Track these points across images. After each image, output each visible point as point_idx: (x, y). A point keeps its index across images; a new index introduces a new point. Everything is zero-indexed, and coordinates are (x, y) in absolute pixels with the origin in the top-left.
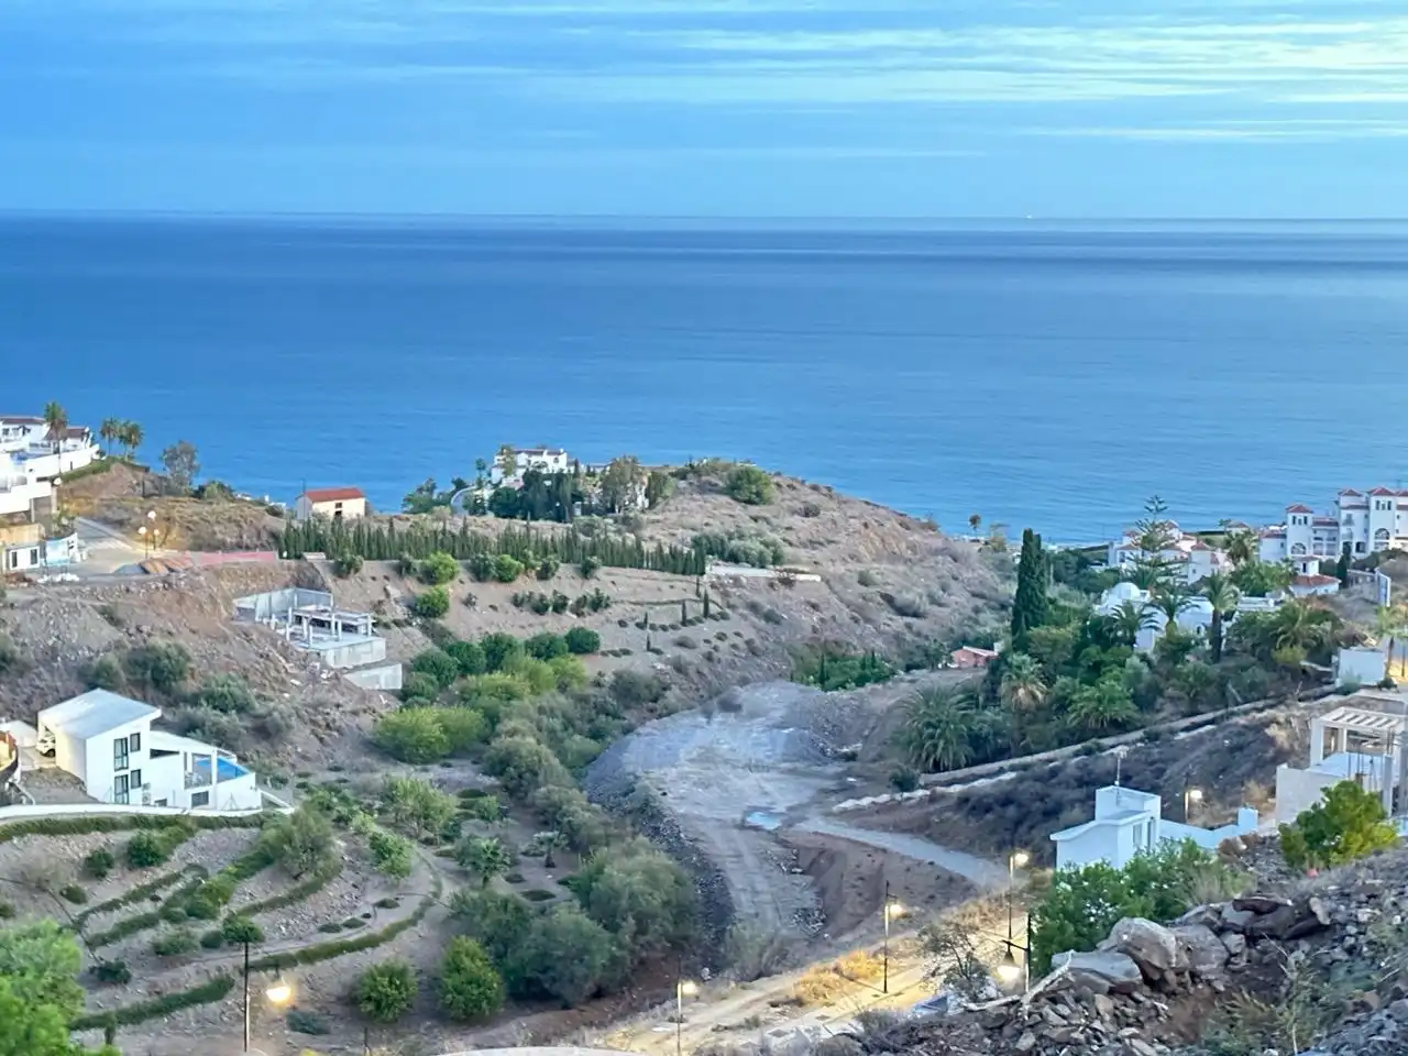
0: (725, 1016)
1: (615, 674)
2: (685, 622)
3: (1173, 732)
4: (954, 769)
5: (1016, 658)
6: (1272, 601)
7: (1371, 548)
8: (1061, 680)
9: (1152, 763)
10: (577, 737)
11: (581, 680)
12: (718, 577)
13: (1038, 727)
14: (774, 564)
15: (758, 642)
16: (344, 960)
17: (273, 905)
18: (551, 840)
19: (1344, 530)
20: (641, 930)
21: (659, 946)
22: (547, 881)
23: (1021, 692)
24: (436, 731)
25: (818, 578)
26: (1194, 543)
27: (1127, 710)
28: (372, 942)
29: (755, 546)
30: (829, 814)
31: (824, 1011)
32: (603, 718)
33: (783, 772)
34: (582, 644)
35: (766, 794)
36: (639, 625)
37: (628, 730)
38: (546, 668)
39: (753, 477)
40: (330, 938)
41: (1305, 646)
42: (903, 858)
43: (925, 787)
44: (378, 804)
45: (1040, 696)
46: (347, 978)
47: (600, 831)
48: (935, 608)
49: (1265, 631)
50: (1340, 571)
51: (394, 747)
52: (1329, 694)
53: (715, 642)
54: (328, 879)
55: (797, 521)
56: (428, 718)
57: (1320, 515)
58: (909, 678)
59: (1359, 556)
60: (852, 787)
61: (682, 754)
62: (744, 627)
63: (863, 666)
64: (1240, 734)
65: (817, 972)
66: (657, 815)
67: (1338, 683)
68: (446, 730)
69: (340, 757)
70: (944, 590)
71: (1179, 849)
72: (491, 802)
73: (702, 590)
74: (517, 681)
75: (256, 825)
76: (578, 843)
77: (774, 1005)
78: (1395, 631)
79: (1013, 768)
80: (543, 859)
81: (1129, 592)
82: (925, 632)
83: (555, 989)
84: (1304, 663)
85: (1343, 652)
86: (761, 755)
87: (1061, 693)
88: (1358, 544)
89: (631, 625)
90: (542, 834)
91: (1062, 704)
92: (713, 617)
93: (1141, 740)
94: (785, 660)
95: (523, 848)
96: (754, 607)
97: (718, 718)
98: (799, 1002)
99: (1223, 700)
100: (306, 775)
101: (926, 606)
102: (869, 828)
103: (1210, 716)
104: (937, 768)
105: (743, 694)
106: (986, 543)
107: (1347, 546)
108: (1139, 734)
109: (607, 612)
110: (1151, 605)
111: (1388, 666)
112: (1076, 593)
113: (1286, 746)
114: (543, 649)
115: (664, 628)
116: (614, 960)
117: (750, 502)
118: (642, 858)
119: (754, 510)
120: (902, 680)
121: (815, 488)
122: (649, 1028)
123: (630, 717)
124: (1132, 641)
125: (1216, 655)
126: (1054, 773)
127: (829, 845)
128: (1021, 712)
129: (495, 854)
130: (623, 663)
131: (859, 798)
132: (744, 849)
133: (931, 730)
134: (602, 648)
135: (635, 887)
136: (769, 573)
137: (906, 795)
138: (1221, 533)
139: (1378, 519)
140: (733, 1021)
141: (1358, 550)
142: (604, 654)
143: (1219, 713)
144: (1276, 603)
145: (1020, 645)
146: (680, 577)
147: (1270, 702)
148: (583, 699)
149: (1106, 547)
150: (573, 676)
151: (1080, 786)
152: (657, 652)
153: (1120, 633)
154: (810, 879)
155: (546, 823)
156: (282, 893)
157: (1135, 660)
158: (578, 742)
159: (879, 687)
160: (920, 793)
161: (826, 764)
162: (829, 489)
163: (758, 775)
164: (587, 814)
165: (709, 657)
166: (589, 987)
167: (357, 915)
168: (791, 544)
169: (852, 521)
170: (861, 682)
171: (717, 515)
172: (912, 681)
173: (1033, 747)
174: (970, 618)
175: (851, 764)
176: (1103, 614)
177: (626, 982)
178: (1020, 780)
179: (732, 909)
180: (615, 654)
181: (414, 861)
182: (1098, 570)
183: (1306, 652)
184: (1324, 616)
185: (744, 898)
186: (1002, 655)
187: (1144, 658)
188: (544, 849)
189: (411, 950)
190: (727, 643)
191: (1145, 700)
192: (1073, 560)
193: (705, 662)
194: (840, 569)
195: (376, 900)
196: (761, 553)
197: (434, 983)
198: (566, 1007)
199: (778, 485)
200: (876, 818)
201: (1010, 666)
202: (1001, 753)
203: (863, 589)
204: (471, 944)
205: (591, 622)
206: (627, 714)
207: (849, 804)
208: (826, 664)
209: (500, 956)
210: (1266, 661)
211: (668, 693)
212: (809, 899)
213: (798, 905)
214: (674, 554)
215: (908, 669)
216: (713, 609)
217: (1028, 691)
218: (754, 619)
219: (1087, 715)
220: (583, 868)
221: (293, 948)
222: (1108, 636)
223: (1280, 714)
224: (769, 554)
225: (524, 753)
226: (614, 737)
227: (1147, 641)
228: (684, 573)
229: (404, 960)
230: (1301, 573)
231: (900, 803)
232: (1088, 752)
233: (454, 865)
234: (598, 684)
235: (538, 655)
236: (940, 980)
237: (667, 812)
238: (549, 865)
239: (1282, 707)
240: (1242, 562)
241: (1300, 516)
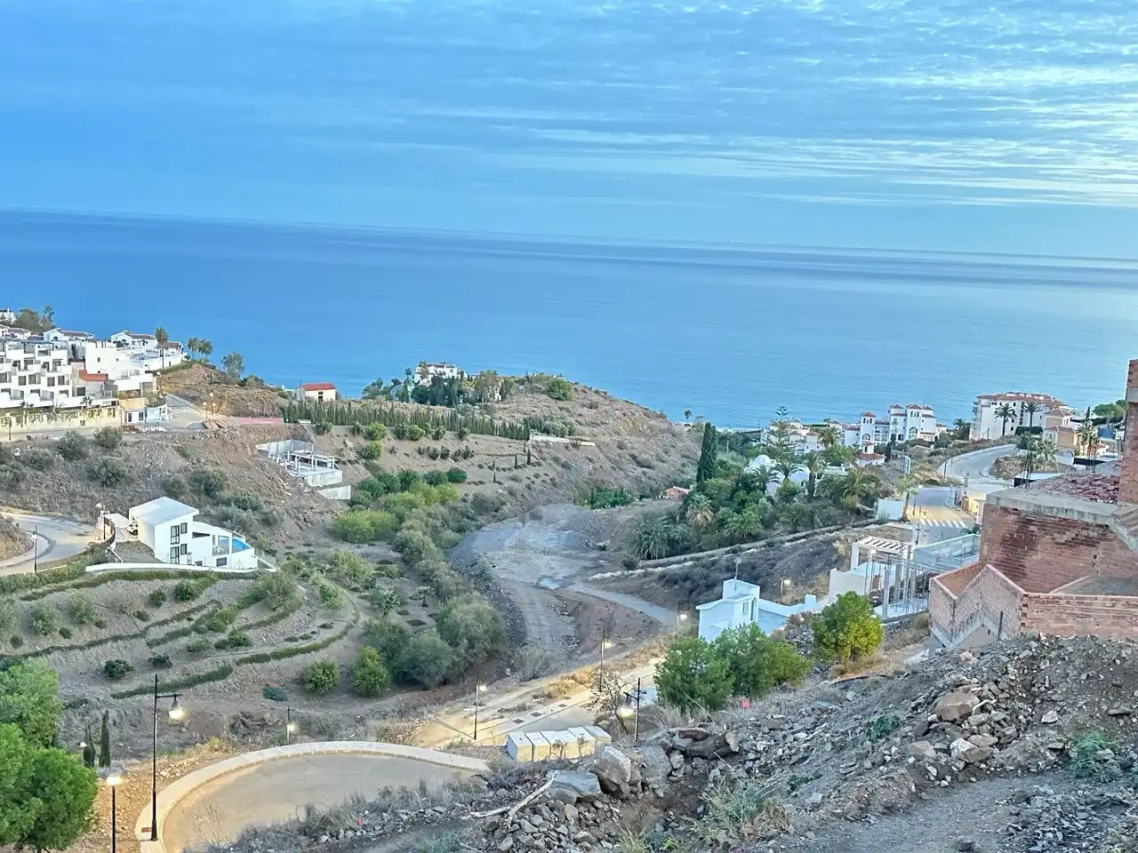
0: (507, 703)
1: (474, 495)
2: (516, 467)
3: (782, 542)
4: (659, 558)
5: (697, 496)
6: (844, 469)
7: (907, 438)
8: (723, 509)
9: (769, 560)
10: (450, 531)
11: (455, 498)
12: (537, 442)
13: (709, 536)
14: (569, 435)
15: (557, 480)
16: (299, 658)
17: (259, 625)
18: (425, 591)
19: (892, 427)
20: (471, 646)
21: (480, 656)
22: (423, 615)
23: (699, 516)
24: (367, 524)
25: (593, 444)
26: (808, 431)
27: (758, 528)
28: (315, 648)
29: (558, 425)
30: (587, 581)
31: (564, 702)
32: (466, 519)
33: (562, 556)
34: (456, 477)
35: (553, 568)
36: (490, 468)
37: (479, 528)
38: (435, 490)
39: (561, 385)
40: (292, 645)
41: (859, 496)
42: (626, 608)
43: (642, 568)
44: (328, 567)
45: (710, 519)
46: (300, 669)
47: (453, 588)
48: (660, 464)
49: (837, 487)
50: (887, 451)
51: (343, 534)
52: (871, 523)
53: (533, 479)
54: (293, 611)
55: (585, 411)
56: (364, 518)
57: (879, 418)
58: (641, 503)
59: (900, 442)
60: (601, 566)
61: (507, 543)
62: (549, 470)
63: (616, 496)
64: (819, 545)
65: (562, 678)
66: (488, 579)
67: (877, 518)
68: (373, 524)
69: (312, 538)
70: (666, 453)
71: (749, 630)
72: (394, 568)
73: (527, 449)
74: (417, 498)
75: (253, 578)
76: (441, 594)
77: (535, 697)
78: (911, 489)
79: (692, 559)
80: (422, 602)
81: (764, 460)
82: (653, 476)
83: (418, 678)
84: (858, 505)
85: (880, 500)
86: (551, 545)
87: (721, 517)
88: (899, 436)
89: (485, 467)
90: (421, 588)
91: (722, 523)
92: (532, 464)
93: (764, 546)
94: (573, 490)
95: (411, 595)
96: (556, 460)
97: (529, 523)
98: (550, 696)
99: (812, 524)
100: (291, 548)
101: (655, 463)
102: (608, 590)
103: (804, 534)
104: (649, 557)
105: (544, 510)
106: (694, 427)
107: (893, 437)
108: (763, 543)
109: (471, 460)
110: (776, 468)
111: (905, 509)
112: (740, 457)
113: (844, 554)
114: (434, 480)
115: (504, 470)
116: (454, 663)
117: (559, 399)
118: (475, 605)
119: (561, 404)
120: (637, 505)
121: (597, 392)
122: (461, 709)
123: (481, 520)
124: (764, 489)
125: (810, 498)
126: (713, 563)
127: (585, 599)
128: (698, 527)
129: (391, 599)
130: (480, 489)
131: (605, 573)
132: (536, 599)
133: (646, 536)
134: (468, 480)
135: (469, 622)
136: (566, 440)
137: (630, 572)
138: (825, 426)
139: (912, 422)
140: (510, 706)
141: (899, 439)
142: (469, 483)
143: (808, 532)
144: (846, 470)
145: (701, 489)
146: (515, 441)
147: (838, 527)
148: (454, 509)
149: (759, 431)
150: (450, 496)
151: (727, 572)
152: (500, 483)
153: (757, 484)
154: (572, 618)
155: (425, 581)
156: (265, 618)
157: (764, 500)
158: (449, 534)
159: (623, 508)
160: (639, 571)
161: (588, 551)
162: (605, 393)
163: (548, 557)
164: (448, 577)
165: (529, 487)
166: (439, 678)
167: (308, 632)
168: (581, 424)
169: (617, 412)
170: (614, 504)
171: (539, 406)
172: (643, 505)
173: (704, 547)
174: (679, 470)
175: (603, 552)
176: (748, 472)
177: (461, 676)
178: (695, 566)
179: (525, 634)
180: (475, 484)
181: (345, 601)
182: (754, 444)
183: (859, 500)
184: (872, 479)
185: (534, 629)
186: (691, 494)
187: (770, 499)
188: (422, 596)
189: (338, 654)
190: (540, 479)
191: (768, 524)
192: (741, 438)
193: (527, 489)
194: (607, 439)
195: (320, 624)
196: (562, 429)
197: (351, 672)
198: (426, 689)
199: (576, 390)
200: (613, 585)
201: (693, 501)
202: (686, 550)
203: (620, 451)
204: (373, 651)
205: (462, 465)
206: (479, 518)
207: (598, 576)
208: (595, 493)
209: (389, 658)
210: (837, 503)
211: (504, 507)
212: (571, 630)
213: (563, 633)
214: (512, 427)
215: (642, 497)
216: (533, 460)
217: (702, 516)
218: (555, 466)
219: (735, 531)
220: (440, 608)
221: (268, 650)
222: (749, 486)
223: (842, 534)
224: (567, 430)
225: (415, 540)
226: (471, 531)
227: (772, 489)
228: (517, 439)
229: (332, 660)
230: (864, 452)
231: (627, 576)
232: (734, 552)
233: (369, 604)
234: (464, 501)
235: (431, 483)
236: (599, 706)
237: (494, 577)
238: (425, 605)
239: (844, 530)
240: (830, 445)
241: (868, 419)
